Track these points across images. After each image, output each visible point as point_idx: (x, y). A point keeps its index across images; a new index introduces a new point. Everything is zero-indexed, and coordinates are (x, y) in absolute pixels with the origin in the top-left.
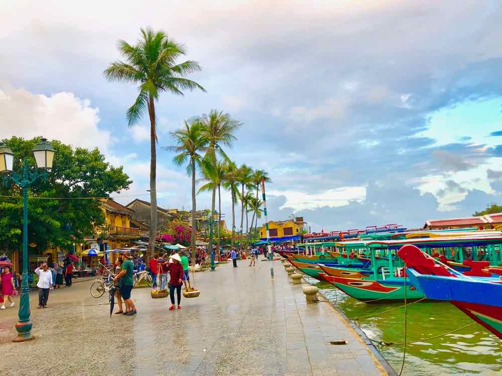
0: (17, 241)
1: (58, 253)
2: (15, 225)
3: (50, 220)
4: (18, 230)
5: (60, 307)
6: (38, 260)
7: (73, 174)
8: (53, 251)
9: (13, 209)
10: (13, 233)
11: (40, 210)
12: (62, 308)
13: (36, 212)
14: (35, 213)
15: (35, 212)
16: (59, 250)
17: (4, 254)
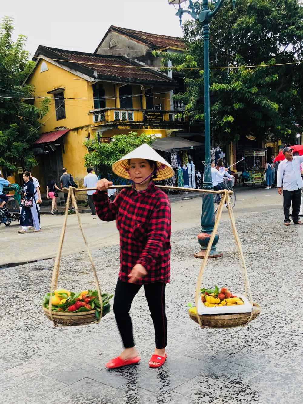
0: (229, 131)
1: (279, 147)
2: (227, 110)
3: (266, 102)
4: (231, 117)
5: (269, 213)
6: (255, 154)
7: (298, 32)
8: (274, 145)
9: (225, 91)
10: (225, 121)
11: (255, 90)
12: (271, 213)
13: (251, 93)
14: (249, 94)
15: (249, 92)
16: (280, 143)
17: (218, 147)
